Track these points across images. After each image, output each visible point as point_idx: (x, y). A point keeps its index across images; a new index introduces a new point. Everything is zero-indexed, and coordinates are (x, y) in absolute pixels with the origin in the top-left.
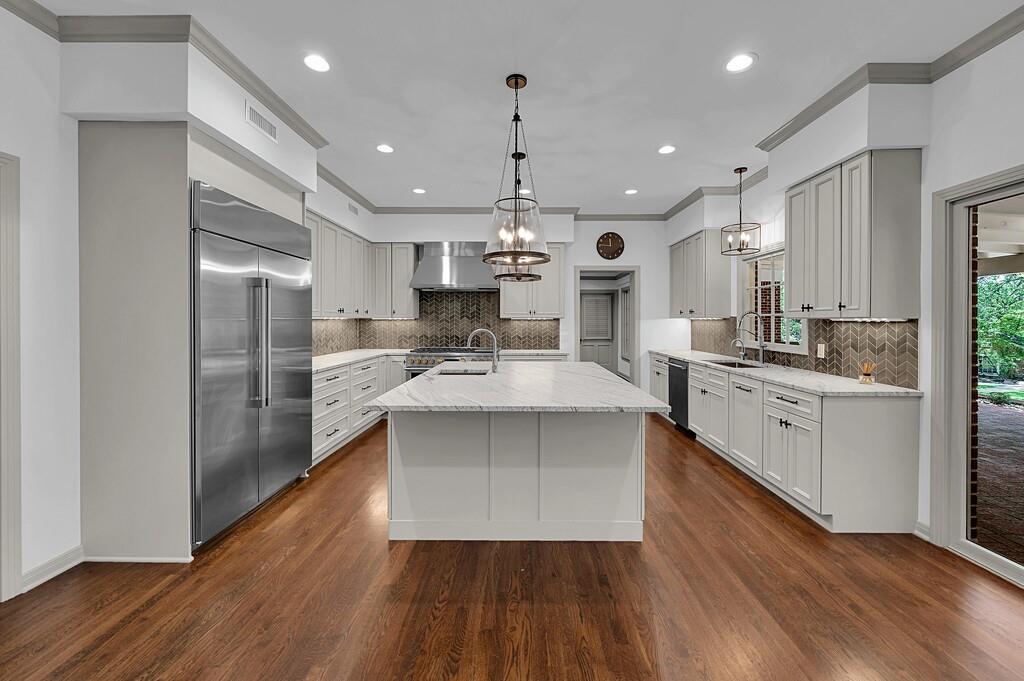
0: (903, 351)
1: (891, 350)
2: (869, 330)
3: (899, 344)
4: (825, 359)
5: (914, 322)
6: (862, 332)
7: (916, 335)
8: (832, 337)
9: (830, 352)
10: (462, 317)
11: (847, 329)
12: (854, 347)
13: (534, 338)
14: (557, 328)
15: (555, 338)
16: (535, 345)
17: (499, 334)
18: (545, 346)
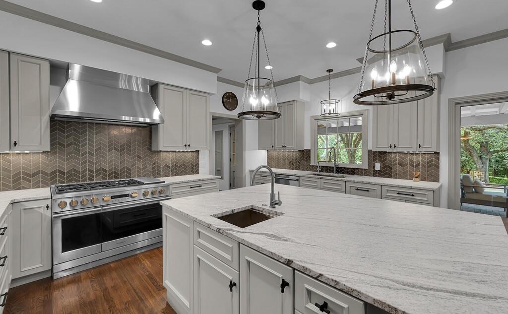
0: (430, 166)
1: (423, 165)
2: (409, 157)
3: (428, 163)
4: (380, 171)
5: (437, 153)
6: (405, 158)
7: (438, 159)
8: (385, 160)
9: (384, 167)
11: (395, 157)
12: (401, 165)
13: (180, 166)
14: (198, 157)
15: (196, 165)
16: (182, 172)
17: (150, 165)
18: (189, 172)
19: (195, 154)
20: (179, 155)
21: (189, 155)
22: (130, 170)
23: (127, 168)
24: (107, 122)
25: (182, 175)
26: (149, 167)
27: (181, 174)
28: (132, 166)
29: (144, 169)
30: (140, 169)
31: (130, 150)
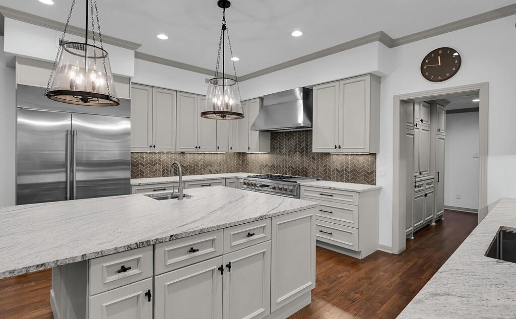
10: (296, 152)
13: (351, 172)
14: (374, 163)
15: (372, 173)
16: (352, 179)
17: (322, 167)
18: (362, 180)
19: (370, 158)
20: (350, 158)
21: (362, 159)
22: (307, 169)
23: (305, 168)
24: (292, 130)
25: (352, 183)
26: (321, 169)
27: (351, 181)
28: (309, 166)
29: (317, 170)
30: (314, 169)
31: (307, 153)
